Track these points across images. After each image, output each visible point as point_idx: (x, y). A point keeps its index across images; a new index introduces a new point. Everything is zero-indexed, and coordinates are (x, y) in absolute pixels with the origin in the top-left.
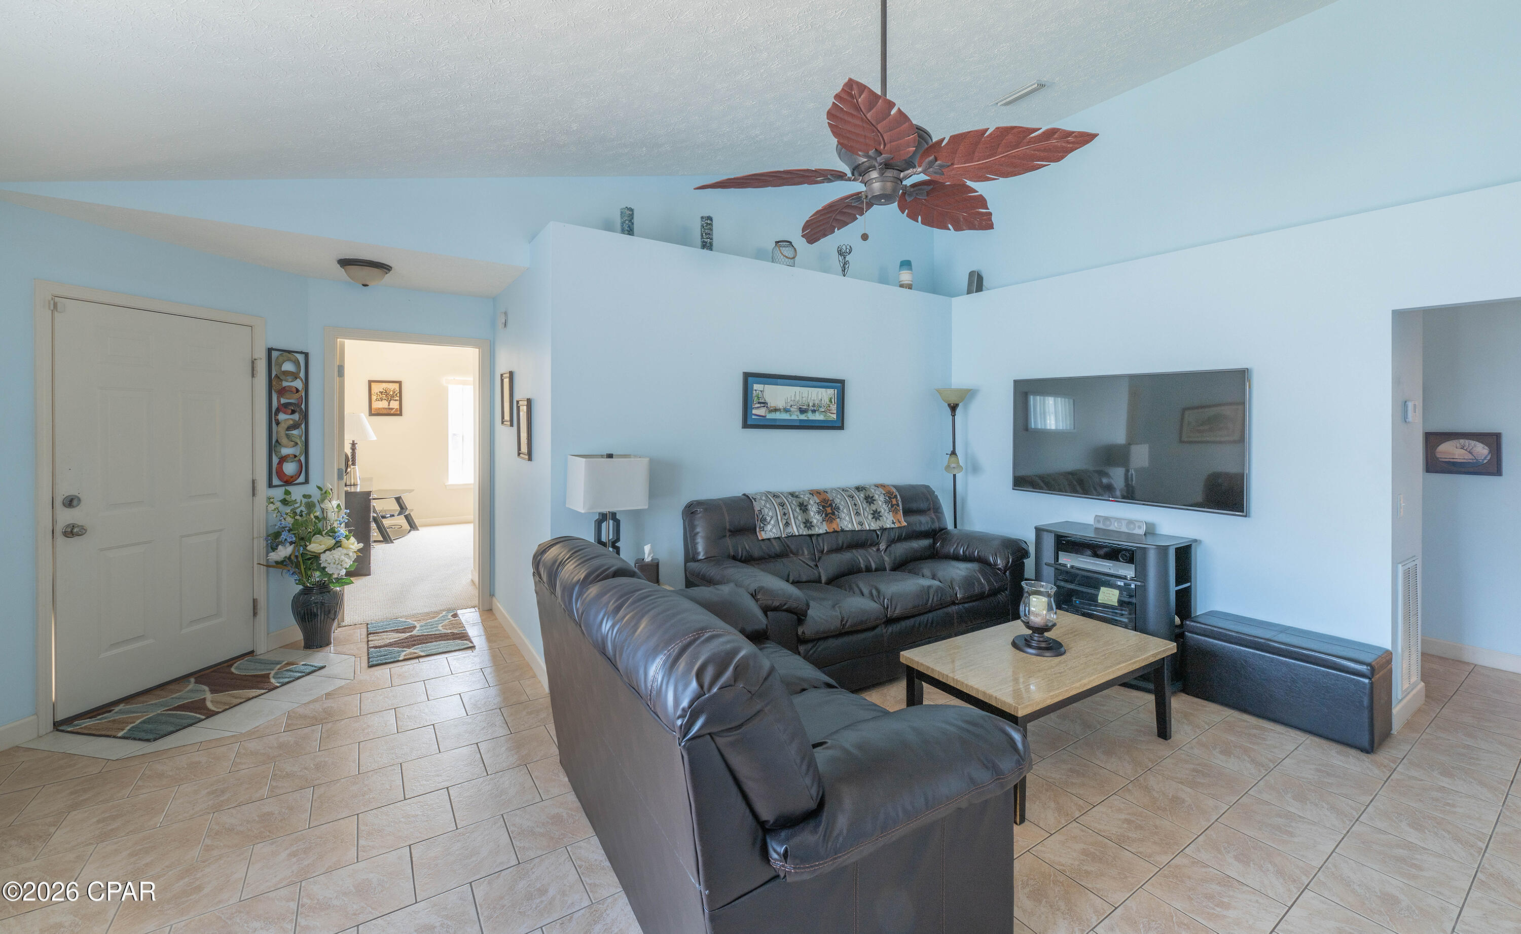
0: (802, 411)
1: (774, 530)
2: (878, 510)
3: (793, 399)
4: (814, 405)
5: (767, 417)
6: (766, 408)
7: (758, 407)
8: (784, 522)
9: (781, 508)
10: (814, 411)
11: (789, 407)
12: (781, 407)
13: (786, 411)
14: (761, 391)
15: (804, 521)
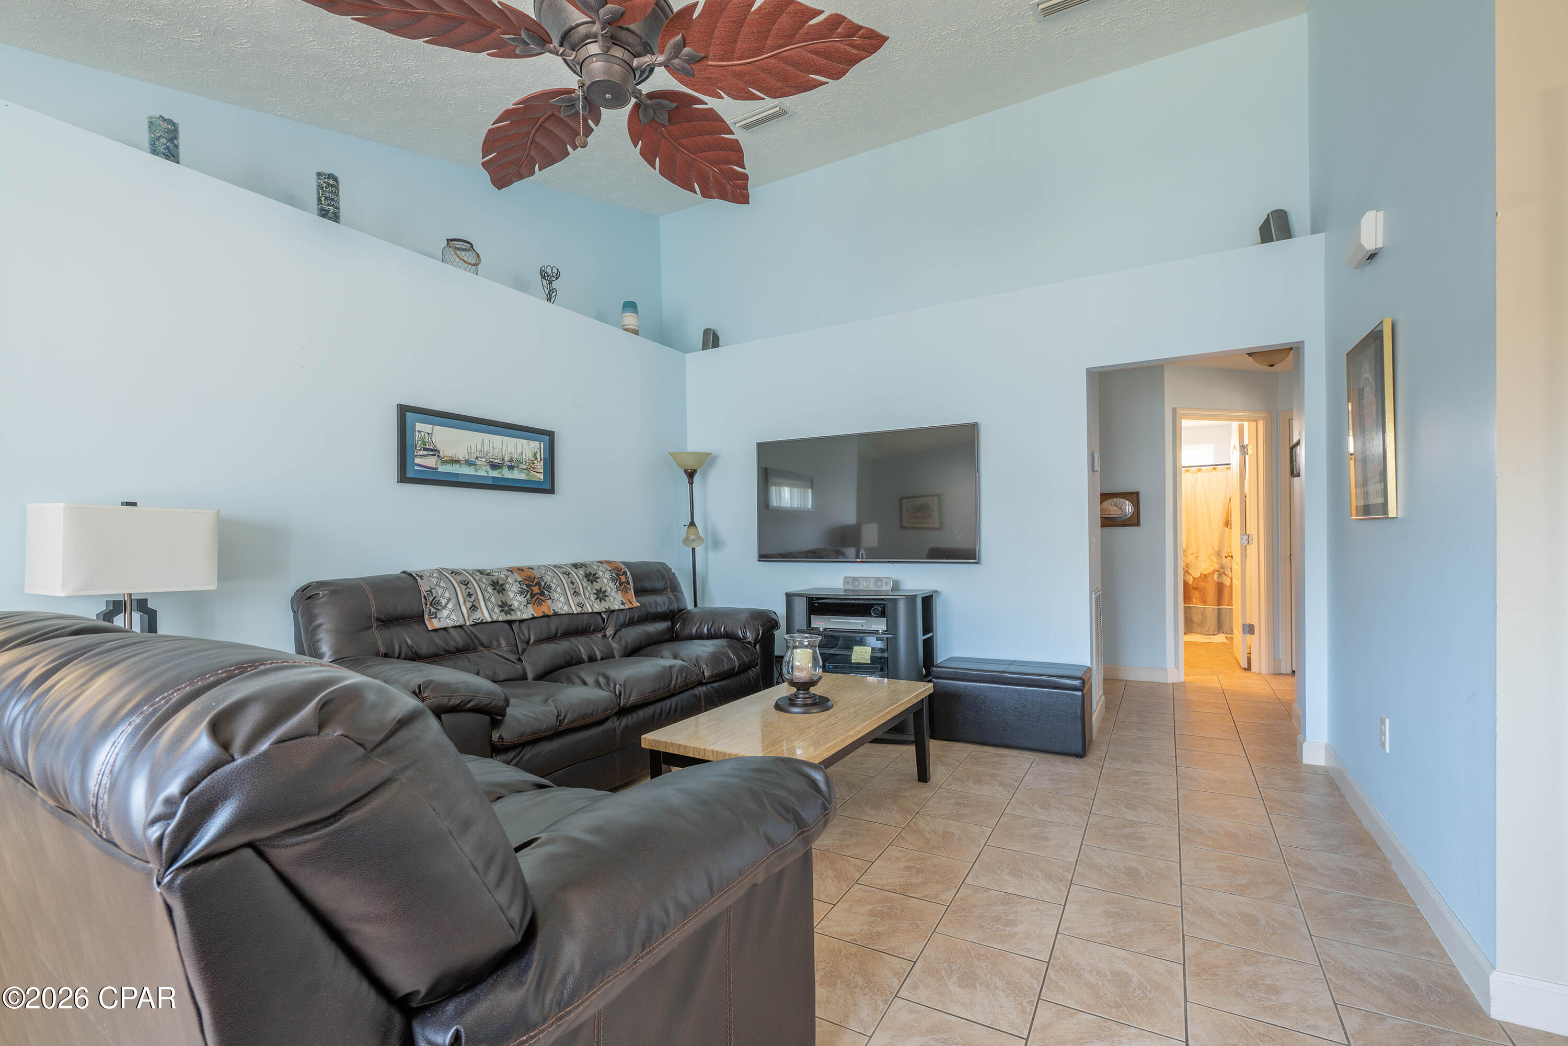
0: (494, 466)
1: (453, 617)
2: (603, 589)
3: (479, 448)
4: (511, 460)
5: (439, 470)
6: (436, 457)
7: (424, 456)
8: (470, 605)
9: (464, 587)
10: (511, 468)
11: (473, 460)
12: (461, 458)
13: (469, 463)
14: (428, 434)
15: (500, 603)
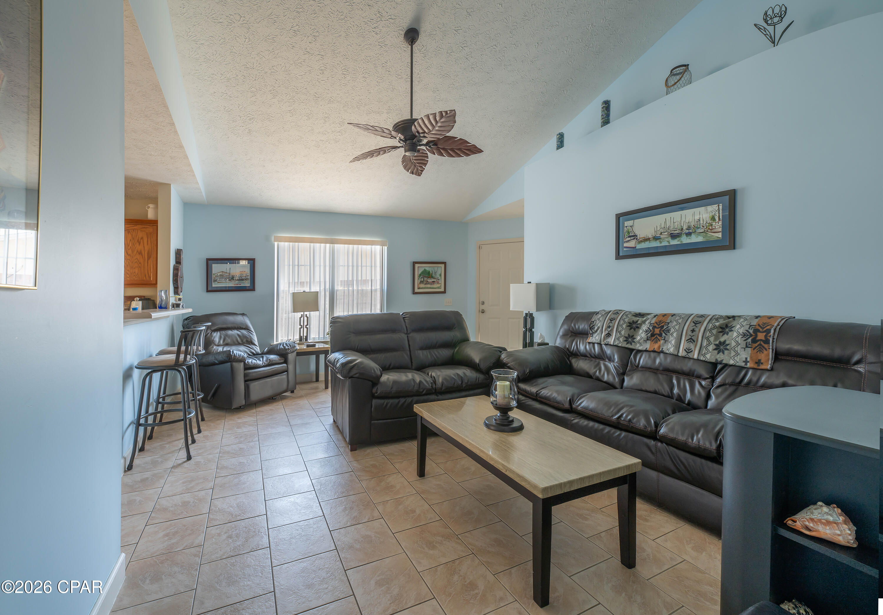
0: (674, 236)
1: (597, 338)
2: (727, 343)
3: (663, 226)
4: (689, 228)
5: (637, 248)
6: (635, 240)
7: (628, 241)
8: (607, 332)
9: (609, 321)
10: (689, 234)
11: (659, 235)
12: (650, 236)
13: (656, 238)
14: (631, 226)
15: (627, 336)
